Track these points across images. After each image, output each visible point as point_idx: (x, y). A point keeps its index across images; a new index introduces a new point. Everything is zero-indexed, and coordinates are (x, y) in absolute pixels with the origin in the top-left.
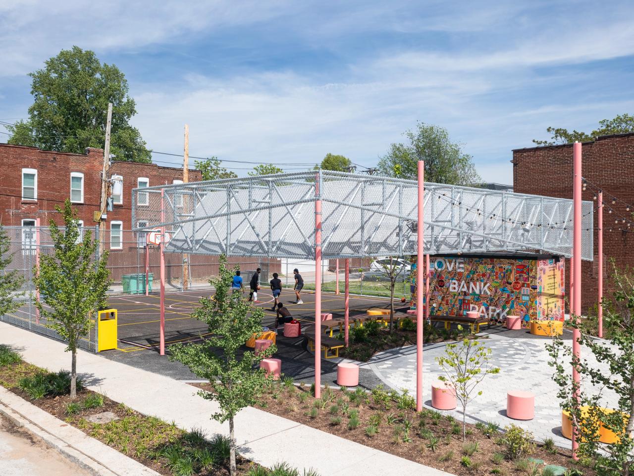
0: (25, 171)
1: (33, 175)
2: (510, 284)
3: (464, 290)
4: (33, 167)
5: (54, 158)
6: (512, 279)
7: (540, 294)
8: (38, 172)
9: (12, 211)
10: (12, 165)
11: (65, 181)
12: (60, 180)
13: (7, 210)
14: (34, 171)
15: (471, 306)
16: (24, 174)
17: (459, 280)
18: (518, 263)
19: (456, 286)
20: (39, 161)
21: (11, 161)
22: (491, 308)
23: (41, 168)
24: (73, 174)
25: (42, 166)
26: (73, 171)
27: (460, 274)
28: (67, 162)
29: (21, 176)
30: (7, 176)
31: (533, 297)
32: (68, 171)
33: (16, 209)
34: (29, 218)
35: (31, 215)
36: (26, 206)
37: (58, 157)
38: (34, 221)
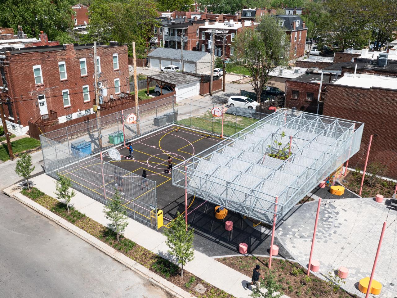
0: (34, 67)
1: (39, 69)
4: (38, 64)
5: (48, 56)
8: (41, 66)
9: (32, 93)
10: (27, 65)
11: (56, 68)
13: (29, 93)
14: (39, 66)
16: (35, 69)
20: (41, 59)
21: (27, 63)
23: (43, 64)
24: (60, 63)
25: (43, 62)
26: (59, 61)
28: (55, 56)
29: (33, 71)
30: (26, 73)
32: (56, 61)
33: (34, 91)
35: (41, 93)
36: (38, 88)
37: (50, 55)
38: (43, 96)
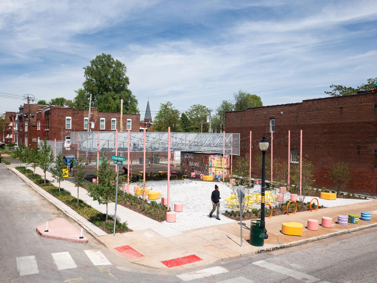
0: (67, 118)
2: (203, 163)
3: (193, 165)
4: (70, 116)
5: (78, 112)
6: (204, 162)
7: (211, 167)
8: (72, 118)
9: (62, 133)
11: (82, 121)
12: (80, 121)
13: (60, 133)
14: (70, 118)
15: (194, 171)
17: (192, 162)
18: (205, 155)
19: (191, 164)
20: (72, 113)
21: (62, 114)
22: (199, 171)
23: (73, 116)
26: (85, 117)
27: (192, 159)
28: (83, 113)
29: (65, 120)
30: (60, 120)
31: (208, 167)
32: (83, 117)
33: (64, 132)
34: (68, 135)
36: (67, 131)
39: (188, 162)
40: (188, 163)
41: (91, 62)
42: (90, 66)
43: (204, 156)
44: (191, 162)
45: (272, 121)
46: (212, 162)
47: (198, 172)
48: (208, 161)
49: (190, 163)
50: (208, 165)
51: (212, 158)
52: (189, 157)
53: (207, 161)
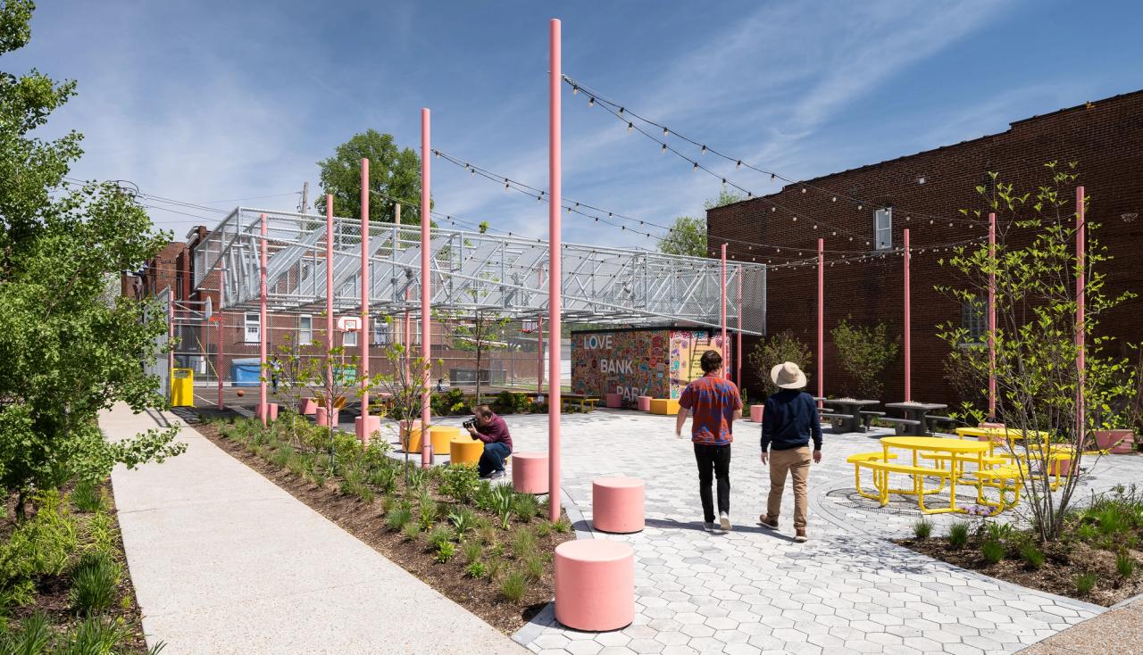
2: (648, 359)
3: (612, 370)
6: (649, 355)
15: (618, 388)
17: (608, 359)
18: (654, 335)
19: (605, 366)
22: (633, 388)
27: (609, 351)
31: (666, 373)
39: (595, 361)
40: (595, 364)
41: (338, 149)
42: (336, 158)
43: (650, 336)
44: (605, 360)
45: (879, 214)
46: (678, 355)
47: (630, 390)
48: (667, 351)
49: (602, 366)
50: (668, 363)
51: (680, 341)
52: (599, 346)
53: (661, 354)
